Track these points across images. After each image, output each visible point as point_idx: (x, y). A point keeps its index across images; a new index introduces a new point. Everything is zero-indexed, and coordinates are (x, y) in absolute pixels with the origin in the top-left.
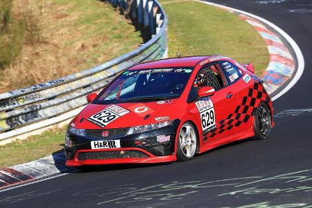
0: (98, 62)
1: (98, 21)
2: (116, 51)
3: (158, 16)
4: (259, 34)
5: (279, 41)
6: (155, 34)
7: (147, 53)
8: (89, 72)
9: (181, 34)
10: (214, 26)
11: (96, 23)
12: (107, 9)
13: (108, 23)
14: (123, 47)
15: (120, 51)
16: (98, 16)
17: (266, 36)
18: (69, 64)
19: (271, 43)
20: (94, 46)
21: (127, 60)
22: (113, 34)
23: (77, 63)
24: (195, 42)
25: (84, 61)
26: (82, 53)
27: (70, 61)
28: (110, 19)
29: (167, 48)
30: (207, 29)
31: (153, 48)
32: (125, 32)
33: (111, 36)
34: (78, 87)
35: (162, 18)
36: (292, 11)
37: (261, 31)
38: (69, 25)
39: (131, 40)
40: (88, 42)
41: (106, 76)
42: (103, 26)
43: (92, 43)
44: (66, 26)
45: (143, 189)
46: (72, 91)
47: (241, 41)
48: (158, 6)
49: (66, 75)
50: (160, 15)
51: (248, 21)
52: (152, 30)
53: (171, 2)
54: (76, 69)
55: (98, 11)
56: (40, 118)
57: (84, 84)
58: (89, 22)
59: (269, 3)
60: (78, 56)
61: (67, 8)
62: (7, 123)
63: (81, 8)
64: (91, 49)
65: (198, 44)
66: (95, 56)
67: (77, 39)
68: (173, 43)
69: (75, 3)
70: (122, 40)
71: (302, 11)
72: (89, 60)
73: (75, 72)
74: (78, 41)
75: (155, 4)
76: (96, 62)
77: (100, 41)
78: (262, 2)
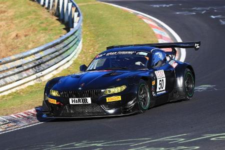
0: (28, 48)
1: (29, 17)
2: (42, 40)
3: (76, 14)
4: (152, 30)
5: (167, 36)
6: (73, 27)
7: (66, 42)
8: (21, 56)
9: (93, 28)
10: (118, 23)
11: (27, 19)
12: (36, 8)
13: (36, 18)
14: (48, 37)
15: (45, 40)
16: (29, 13)
17: (157, 31)
18: (5, 50)
19: (161, 37)
20: (26, 36)
21: (51, 47)
22: (40, 27)
23: (12, 48)
24: (103, 34)
25: (18, 47)
26: (16, 41)
27: (6, 46)
28: (38, 15)
29: (82, 39)
30: (113, 25)
31: (71, 39)
32: (50, 25)
33: (38, 29)
34: (12, 67)
35: (79, 16)
36: (178, 13)
37: (154, 28)
38: (7, 19)
39: (54, 32)
40: (21, 33)
41: (34, 59)
42: (33, 20)
43: (25, 34)
44: (4, 20)
45: (60, 146)
46: (8, 70)
47: (139, 35)
48: (75, 6)
49: (3, 57)
50: (77, 13)
51: (144, 20)
52: (71, 25)
53: (85, 4)
54: (11, 54)
55: (29, 9)
57: (17, 65)
58: (22, 17)
59: (160, 7)
60: (13, 43)
61: (5, 6)
63: (16, 6)
64: (23, 38)
65: (106, 36)
66: (26, 44)
67: (12, 30)
68: (87, 35)
69: (12, 3)
70: (47, 32)
71: (185, 13)
72: (21, 46)
73: (10, 56)
74: (13, 31)
75: (74, 5)
76: (26, 48)
77: (30, 32)
78: (155, 6)
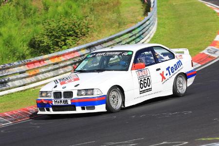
56: (8, 87)
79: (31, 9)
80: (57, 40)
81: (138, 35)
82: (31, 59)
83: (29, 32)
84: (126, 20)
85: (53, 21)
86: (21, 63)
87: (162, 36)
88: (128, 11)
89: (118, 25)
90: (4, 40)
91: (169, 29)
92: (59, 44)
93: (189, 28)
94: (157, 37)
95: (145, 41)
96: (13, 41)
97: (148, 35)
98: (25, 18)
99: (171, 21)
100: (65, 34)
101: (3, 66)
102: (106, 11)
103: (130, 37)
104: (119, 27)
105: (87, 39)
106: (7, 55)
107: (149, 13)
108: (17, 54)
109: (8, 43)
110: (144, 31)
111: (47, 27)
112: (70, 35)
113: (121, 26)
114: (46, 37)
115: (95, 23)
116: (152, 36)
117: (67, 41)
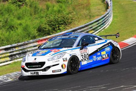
62: (10, 58)
79: (39, 9)
80: (54, 27)
81: (102, 23)
82: (40, 38)
83: (37, 23)
84: (94, 14)
85: (51, 16)
86: (34, 41)
87: (116, 23)
88: (95, 9)
89: (89, 17)
90: (23, 28)
91: (120, 19)
92: (56, 29)
93: (132, 18)
94: (113, 24)
95: (106, 26)
96: (28, 28)
97: (108, 23)
98: (35, 14)
99: (121, 14)
100: (58, 23)
101: (23, 42)
102: (82, 9)
103: (97, 24)
104: (90, 19)
105: (72, 26)
106: (25, 36)
107: (108, 10)
108: (31, 36)
109: (25, 29)
110: (105, 20)
111: (48, 19)
112: (62, 24)
113: (91, 18)
114: (47, 25)
115: (76, 16)
116: (110, 24)
117: (60, 27)
